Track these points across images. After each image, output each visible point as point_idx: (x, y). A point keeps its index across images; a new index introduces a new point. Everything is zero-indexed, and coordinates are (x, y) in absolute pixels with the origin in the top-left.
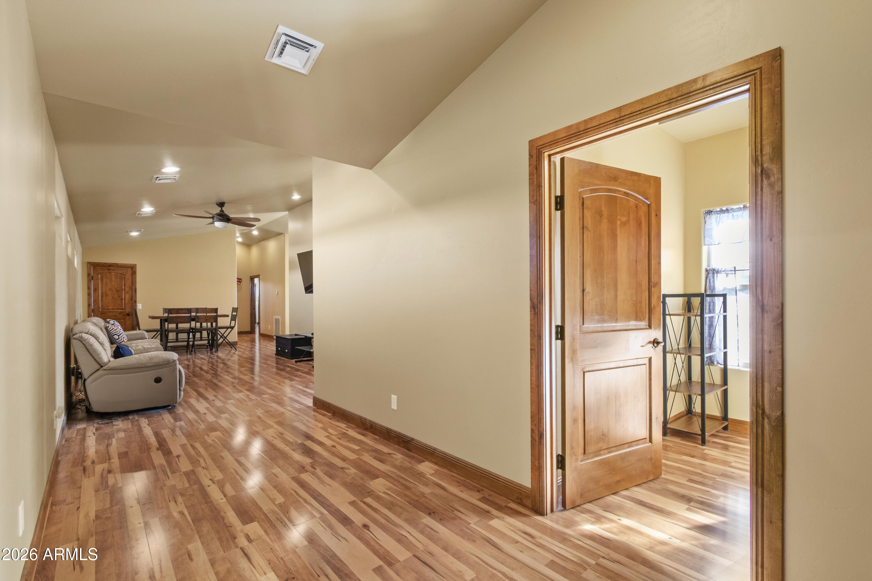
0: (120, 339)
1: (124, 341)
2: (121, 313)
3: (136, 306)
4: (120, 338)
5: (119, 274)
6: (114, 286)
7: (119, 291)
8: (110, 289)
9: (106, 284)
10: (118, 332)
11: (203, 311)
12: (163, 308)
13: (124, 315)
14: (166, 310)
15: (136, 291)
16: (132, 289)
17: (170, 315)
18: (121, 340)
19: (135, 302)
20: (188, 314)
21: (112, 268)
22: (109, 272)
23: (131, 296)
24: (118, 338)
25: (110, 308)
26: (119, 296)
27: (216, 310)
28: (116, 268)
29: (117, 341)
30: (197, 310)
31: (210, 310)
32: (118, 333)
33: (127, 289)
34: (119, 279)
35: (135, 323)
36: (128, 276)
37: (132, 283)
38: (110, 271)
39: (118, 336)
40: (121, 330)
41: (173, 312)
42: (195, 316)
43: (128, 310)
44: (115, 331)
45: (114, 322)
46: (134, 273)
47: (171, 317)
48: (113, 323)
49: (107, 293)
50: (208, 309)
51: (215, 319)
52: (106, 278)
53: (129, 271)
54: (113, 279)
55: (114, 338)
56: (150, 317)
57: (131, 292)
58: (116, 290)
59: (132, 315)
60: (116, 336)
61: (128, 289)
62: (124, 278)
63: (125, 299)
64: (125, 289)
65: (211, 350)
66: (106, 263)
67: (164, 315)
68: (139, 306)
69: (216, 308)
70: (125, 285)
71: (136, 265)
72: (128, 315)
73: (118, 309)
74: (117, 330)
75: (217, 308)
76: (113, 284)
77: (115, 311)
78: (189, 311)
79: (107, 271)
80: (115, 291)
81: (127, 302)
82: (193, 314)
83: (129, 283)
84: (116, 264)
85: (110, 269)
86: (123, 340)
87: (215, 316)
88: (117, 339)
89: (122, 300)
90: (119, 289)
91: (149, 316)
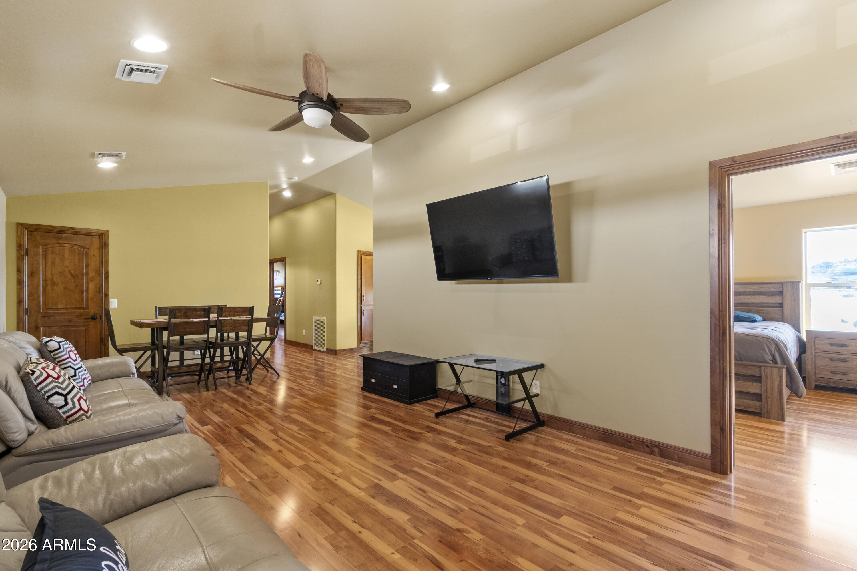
0: (70, 405)
1: (81, 409)
2: (81, 315)
3: (107, 302)
4: (69, 401)
5: (76, 247)
6: (67, 267)
7: (76, 276)
8: (59, 272)
9: (53, 264)
10: (64, 386)
11: (230, 312)
12: (156, 307)
13: (85, 319)
14: (160, 311)
15: (108, 276)
16: (100, 275)
17: (173, 321)
18: (74, 407)
19: (107, 295)
20: (205, 318)
21: (64, 235)
22: (58, 243)
23: (98, 286)
24: (63, 403)
25: (60, 306)
26: (77, 286)
27: (250, 310)
28: (72, 235)
29: (61, 411)
30: (221, 310)
31: (242, 310)
32: (64, 389)
33: (91, 274)
34: (77, 255)
35: (106, 332)
36: (94, 251)
37: (101, 262)
38: (60, 242)
39: (63, 398)
40: (76, 360)
41: (178, 314)
42: (216, 321)
43: (93, 310)
44: (54, 384)
45: (59, 343)
46: (104, 245)
47: (175, 323)
48: (58, 347)
49: (55, 280)
50: (239, 309)
51: (248, 326)
52: (53, 252)
53: (96, 241)
54: (67, 255)
55: (52, 405)
56: (133, 323)
57: (98, 278)
58: (72, 275)
59: (100, 318)
60: (56, 397)
61: (94, 273)
62: (87, 254)
63: (87, 291)
64: (87, 273)
65: (238, 376)
66: (52, 227)
67: (157, 318)
68: (113, 304)
69: (250, 307)
70: (87, 266)
71: (108, 231)
72: (93, 318)
73: (76, 308)
74: (60, 380)
75: (253, 307)
76: (67, 263)
77: (69, 313)
78: (206, 311)
79: (54, 241)
80: (70, 276)
81: (90, 296)
82: (213, 316)
83: (94, 262)
84: (72, 228)
85: (61, 238)
86: (78, 407)
87: (249, 320)
88: (61, 408)
89: (83, 292)
90: (77, 273)
91: (131, 321)
